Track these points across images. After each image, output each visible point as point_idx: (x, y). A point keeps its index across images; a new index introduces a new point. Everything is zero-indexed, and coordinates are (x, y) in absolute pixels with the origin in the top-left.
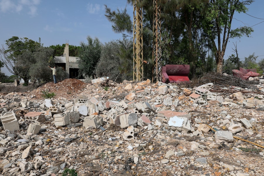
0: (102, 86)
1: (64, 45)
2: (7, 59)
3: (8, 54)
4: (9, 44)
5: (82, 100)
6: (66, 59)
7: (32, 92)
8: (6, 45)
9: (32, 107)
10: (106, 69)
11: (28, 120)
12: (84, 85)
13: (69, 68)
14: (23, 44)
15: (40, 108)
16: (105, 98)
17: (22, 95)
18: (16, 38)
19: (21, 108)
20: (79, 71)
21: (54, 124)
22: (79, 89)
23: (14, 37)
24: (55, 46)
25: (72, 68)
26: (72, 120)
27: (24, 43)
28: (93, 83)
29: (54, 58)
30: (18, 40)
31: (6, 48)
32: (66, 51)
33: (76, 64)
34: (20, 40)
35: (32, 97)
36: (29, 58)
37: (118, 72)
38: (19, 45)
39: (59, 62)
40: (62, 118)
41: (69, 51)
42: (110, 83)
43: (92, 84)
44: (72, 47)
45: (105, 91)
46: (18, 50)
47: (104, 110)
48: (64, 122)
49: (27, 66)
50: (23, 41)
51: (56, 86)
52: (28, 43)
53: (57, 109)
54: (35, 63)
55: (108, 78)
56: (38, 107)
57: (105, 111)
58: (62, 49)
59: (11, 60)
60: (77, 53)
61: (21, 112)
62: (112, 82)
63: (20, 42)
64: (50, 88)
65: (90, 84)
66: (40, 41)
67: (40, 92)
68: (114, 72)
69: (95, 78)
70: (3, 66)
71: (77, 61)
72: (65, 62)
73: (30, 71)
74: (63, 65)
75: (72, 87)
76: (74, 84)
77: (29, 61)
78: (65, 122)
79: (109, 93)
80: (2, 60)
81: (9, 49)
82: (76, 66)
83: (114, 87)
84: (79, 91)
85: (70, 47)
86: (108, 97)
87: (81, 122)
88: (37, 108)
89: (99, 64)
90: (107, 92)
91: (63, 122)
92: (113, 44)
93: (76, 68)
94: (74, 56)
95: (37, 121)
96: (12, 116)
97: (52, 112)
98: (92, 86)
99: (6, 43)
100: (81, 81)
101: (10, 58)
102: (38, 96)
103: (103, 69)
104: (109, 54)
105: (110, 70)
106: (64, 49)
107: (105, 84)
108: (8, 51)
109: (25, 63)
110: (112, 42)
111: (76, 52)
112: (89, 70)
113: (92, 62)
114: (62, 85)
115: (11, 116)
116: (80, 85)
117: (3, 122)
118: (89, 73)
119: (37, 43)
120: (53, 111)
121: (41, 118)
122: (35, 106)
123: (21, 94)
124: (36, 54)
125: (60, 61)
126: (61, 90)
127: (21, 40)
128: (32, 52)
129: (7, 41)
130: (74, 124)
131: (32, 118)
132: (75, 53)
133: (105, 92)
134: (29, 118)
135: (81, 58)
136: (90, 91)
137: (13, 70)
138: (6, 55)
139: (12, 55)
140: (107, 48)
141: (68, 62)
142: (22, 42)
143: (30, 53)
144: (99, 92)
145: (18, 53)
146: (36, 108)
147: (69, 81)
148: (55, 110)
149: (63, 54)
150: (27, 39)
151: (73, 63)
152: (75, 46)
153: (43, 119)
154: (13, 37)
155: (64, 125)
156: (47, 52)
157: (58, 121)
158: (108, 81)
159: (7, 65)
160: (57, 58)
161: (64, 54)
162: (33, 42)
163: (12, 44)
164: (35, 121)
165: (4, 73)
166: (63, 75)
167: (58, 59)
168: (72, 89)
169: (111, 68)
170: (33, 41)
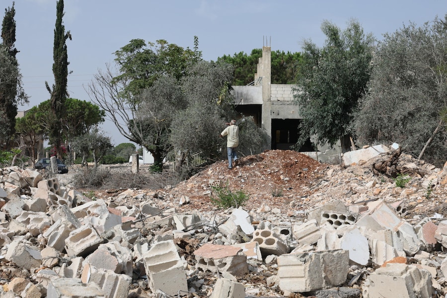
0: (376, 172)
1: (257, 54)
2: (117, 100)
3: (120, 86)
4: (122, 62)
5: (335, 217)
6: (263, 93)
7: (176, 189)
8: (115, 63)
9: (199, 230)
10: (390, 119)
11: (202, 266)
12: (319, 169)
13: (272, 120)
14: (156, 57)
15: (221, 235)
16: (404, 211)
17: (156, 196)
18: (139, 43)
19: (174, 232)
20: (300, 126)
21: (275, 286)
22: (303, 182)
23: (135, 40)
24: (232, 56)
25: (279, 117)
26: (330, 277)
27: (156, 54)
28: (346, 164)
29: (231, 92)
30: (144, 47)
31: (116, 70)
32: (264, 68)
33: (291, 107)
34: (148, 47)
35: (181, 203)
36: (170, 95)
37: (431, 127)
38: (145, 60)
39: (242, 103)
40: (303, 268)
41: (273, 67)
42: (402, 163)
43: (345, 168)
44: (277, 56)
45: (398, 189)
46: (142, 73)
47: (421, 249)
48: (308, 282)
49: (165, 116)
50: (155, 49)
51: (237, 172)
52: (167, 54)
53: (276, 240)
54: (184, 107)
55: (395, 146)
56: (216, 230)
57: (425, 254)
58: (252, 64)
59: (124, 103)
60: (292, 74)
61: (179, 243)
62: (409, 161)
63: (147, 52)
64: (221, 177)
65: (337, 167)
66: (197, 44)
67: (196, 190)
68: (418, 126)
69: (353, 147)
70: (104, 121)
71: (295, 96)
72: (260, 102)
73: (173, 132)
74: (255, 110)
75: (282, 177)
76: (288, 167)
77: (170, 103)
78: (312, 280)
79: (411, 194)
80: (105, 103)
81: (123, 73)
82: (292, 113)
83: (419, 177)
84: (306, 188)
85: (275, 57)
86: (411, 207)
87: (355, 286)
88: (213, 235)
89: (366, 103)
90: (404, 192)
91: (304, 280)
92: (414, 37)
93: (290, 117)
94: (284, 82)
95: (228, 273)
96: (171, 252)
97: (261, 249)
98: (345, 171)
99: (117, 57)
100: (308, 157)
101: (123, 97)
102: (196, 202)
103: (379, 119)
104: (400, 69)
105: (404, 120)
106: (257, 62)
107: (388, 168)
108: (119, 79)
109: (161, 110)
110: (406, 32)
111: (289, 70)
112: (332, 124)
113: (340, 99)
114: (254, 168)
115: (167, 252)
116: (306, 169)
117: (151, 268)
118: (330, 132)
119: (188, 51)
120: (264, 245)
121: (239, 264)
122: (205, 228)
123: (153, 194)
124: (188, 84)
125: (246, 99)
126: (252, 185)
127: (149, 49)
128: (178, 77)
129: (117, 53)
130: (335, 289)
131: (215, 261)
132: (288, 75)
133: (397, 193)
134: (206, 260)
135: (307, 87)
136: (344, 189)
137: (130, 129)
138: (113, 91)
139: (127, 89)
140: (393, 52)
141: (269, 100)
142: (152, 52)
143: (173, 80)
144: (376, 191)
145: (142, 82)
146: (209, 233)
147: (274, 158)
148: (270, 242)
149: (253, 79)
150: (165, 42)
151: (282, 103)
152: (286, 54)
153: (242, 266)
154: (132, 41)
155: (309, 290)
156: (216, 75)
157: (290, 277)
158: (396, 156)
159: (116, 115)
160: (239, 92)
161: (256, 77)
162: (178, 50)
163: (129, 59)
164: (224, 270)
165: (108, 139)
166: (256, 139)
167: (241, 94)
168: (283, 182)
169: (406, 113)
170: (179, 48)
